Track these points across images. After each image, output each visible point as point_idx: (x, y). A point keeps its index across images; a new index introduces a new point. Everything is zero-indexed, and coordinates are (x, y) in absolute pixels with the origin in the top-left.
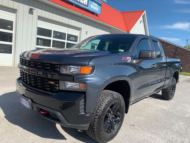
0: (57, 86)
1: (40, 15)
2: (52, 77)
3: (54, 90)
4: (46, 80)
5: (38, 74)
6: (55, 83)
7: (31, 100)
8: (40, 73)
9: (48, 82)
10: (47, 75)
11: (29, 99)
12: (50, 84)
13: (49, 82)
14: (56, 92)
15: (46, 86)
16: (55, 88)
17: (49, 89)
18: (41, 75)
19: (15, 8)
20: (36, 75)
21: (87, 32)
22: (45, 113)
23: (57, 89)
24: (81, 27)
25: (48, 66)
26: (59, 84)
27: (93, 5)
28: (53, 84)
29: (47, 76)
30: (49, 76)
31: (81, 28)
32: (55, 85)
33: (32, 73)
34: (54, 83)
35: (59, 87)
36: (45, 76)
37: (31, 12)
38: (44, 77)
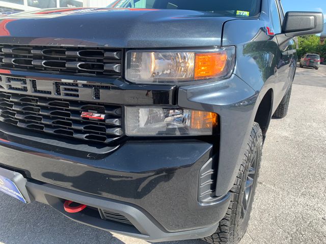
0: (118, 124)
2: (97, 97)
3: (104, 139)
4: (70, 108)
5: (36, 91)
6: (106, 118)
7: (25, 176)
8: (46, 85)
9: (78, 113)
10: (77, 91)
11: (15, 173)
12: (86, 121)
13: (84, 114)
14: (112, 144)
15: (73, 127)
16: (109, 131)
17: (84, 136)
18: (49, 93)
20: (30, 92)
22: (80, 209)
23: (117, 136)
25: (72, 59)
26: (121, 117)
28: (101, 120)
29: (78, 96)
30: (86, 95)
32: (108, 121)
33: (10, 88)
34: (103, 116)
35: (122, 126)
36: (67, 95)
38: (62, 97)
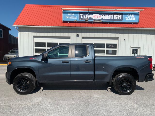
1: (83, 36)
19: (69, 36)
21: (125, 39)
24: (117, 37)
27: (129, 17)
31: (119, 37)
37: (78, 36)
